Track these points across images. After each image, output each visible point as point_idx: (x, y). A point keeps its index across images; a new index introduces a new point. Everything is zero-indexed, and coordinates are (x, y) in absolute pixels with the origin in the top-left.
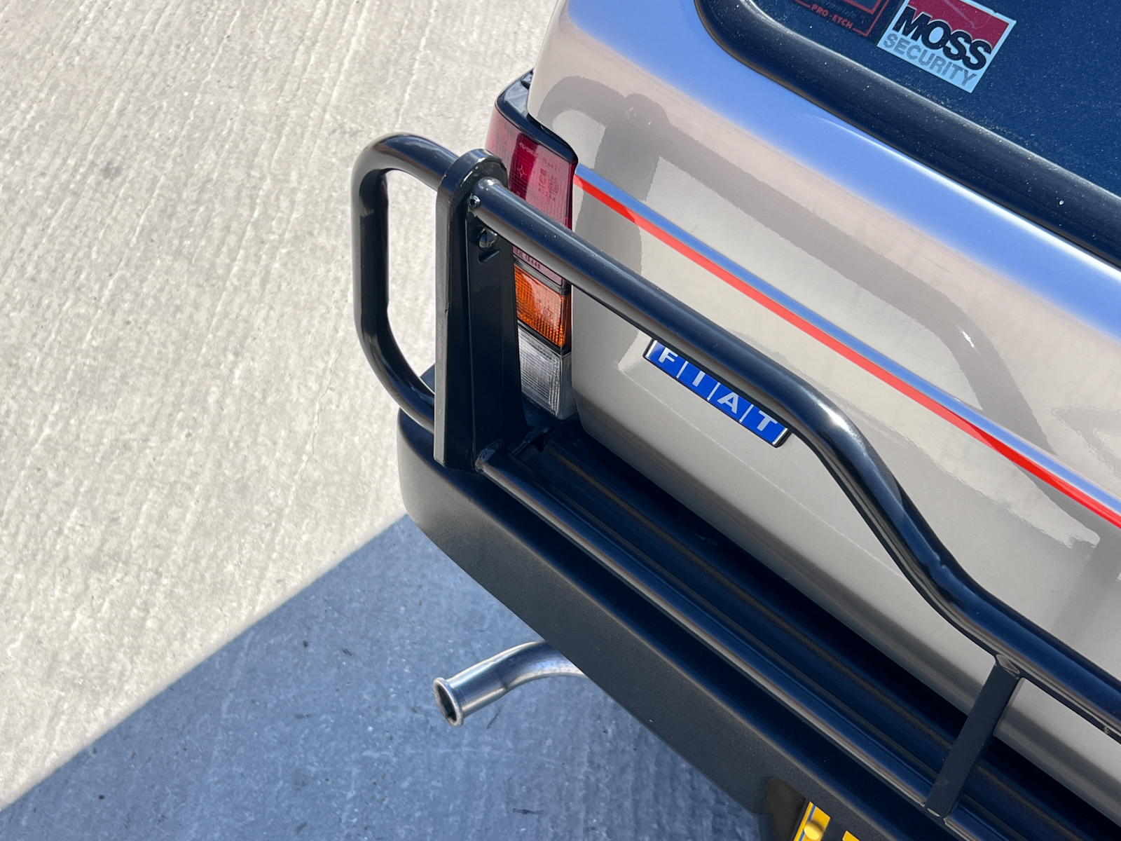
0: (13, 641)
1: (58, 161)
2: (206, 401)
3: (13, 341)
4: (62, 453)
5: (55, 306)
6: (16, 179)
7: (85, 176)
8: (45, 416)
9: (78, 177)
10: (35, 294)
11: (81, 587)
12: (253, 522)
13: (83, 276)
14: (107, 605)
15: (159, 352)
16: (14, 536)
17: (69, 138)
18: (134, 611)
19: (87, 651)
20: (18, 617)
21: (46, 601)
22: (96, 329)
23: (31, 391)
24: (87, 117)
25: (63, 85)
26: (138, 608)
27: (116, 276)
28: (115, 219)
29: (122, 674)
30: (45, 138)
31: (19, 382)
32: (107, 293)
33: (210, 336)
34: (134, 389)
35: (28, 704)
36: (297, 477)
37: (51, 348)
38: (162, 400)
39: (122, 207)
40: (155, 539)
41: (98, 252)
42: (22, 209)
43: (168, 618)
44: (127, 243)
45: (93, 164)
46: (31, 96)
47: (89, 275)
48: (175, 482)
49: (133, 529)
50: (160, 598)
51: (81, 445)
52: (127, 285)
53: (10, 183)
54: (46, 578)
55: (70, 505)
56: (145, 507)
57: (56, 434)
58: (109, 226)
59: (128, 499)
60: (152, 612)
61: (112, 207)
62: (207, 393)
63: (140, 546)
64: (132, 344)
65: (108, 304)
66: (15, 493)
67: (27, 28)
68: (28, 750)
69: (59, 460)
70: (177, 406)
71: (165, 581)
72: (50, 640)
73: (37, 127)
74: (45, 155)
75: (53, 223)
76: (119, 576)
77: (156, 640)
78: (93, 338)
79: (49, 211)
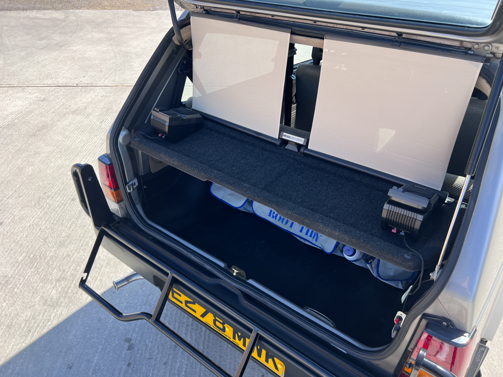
0: (37, 298)
1: (62, 199)
2: (89, 244)
3: (46, 236)
4: (54, 258)
5: (57, 228)
6: (51, 203)
7: (67, 201)
8: (51, 251)
9: (66, 201)
10: (52, 226)
11: (54, 285)
12: (96, 268)
13: (64, 222)
14: (60, 288)
15: (79, 235)
16: (41, 276)
17: (65, 194)
18: (66, 289)
19: (54, 298)
20: (39, 293)
21: (46, 289)
22: (66, 232)
23: (49, 246)
24: (70, 189)
25: (65, 183)
26: (67, 288)
27: (72, 221)
28: (73, 209)
29: (61, 302)
30: (59, 194)
31: (46, 245)
32: (69, 224)
33: (91, 231)
34: (73, 243)
35: (39, 310)
36: (107, 258)
37: (55, 237)
38: (79, 245)
39: (75, 207)
40: (73, 274)
41: (68, 217)
42: (52, 209)
43: (74, 290)
44: (75, 214)
45: (70, 198)
46: (57, 186)
47: (65, 221)
48: (79, 262)
49: (68, 272)
50: (72, 286)
51: (59, 256)
52: (74, 222)
53: (50, 204)
54: (47, 284)
55: (54, 269)
56: (71, 268)
57: (53, 254)
58: (72, 211)
59: (68, 266)
60: (70, 289)
61: (73, 207)
62: (89, 243)
63: (69, 276)
64: (73, 235)
65: (69, 227)
66: (42, 268)
67: (58, 172)
68: (37, 320)
69: (53, 260)
70: (82, 246)
71: (74, 282)
72: (46, 297)
73: (58, 192)
74: (59, 198)
75: (59, 211)
76: (64, 282)
77: (70, 294)
78: (65, 234)
79: (58, 209)
